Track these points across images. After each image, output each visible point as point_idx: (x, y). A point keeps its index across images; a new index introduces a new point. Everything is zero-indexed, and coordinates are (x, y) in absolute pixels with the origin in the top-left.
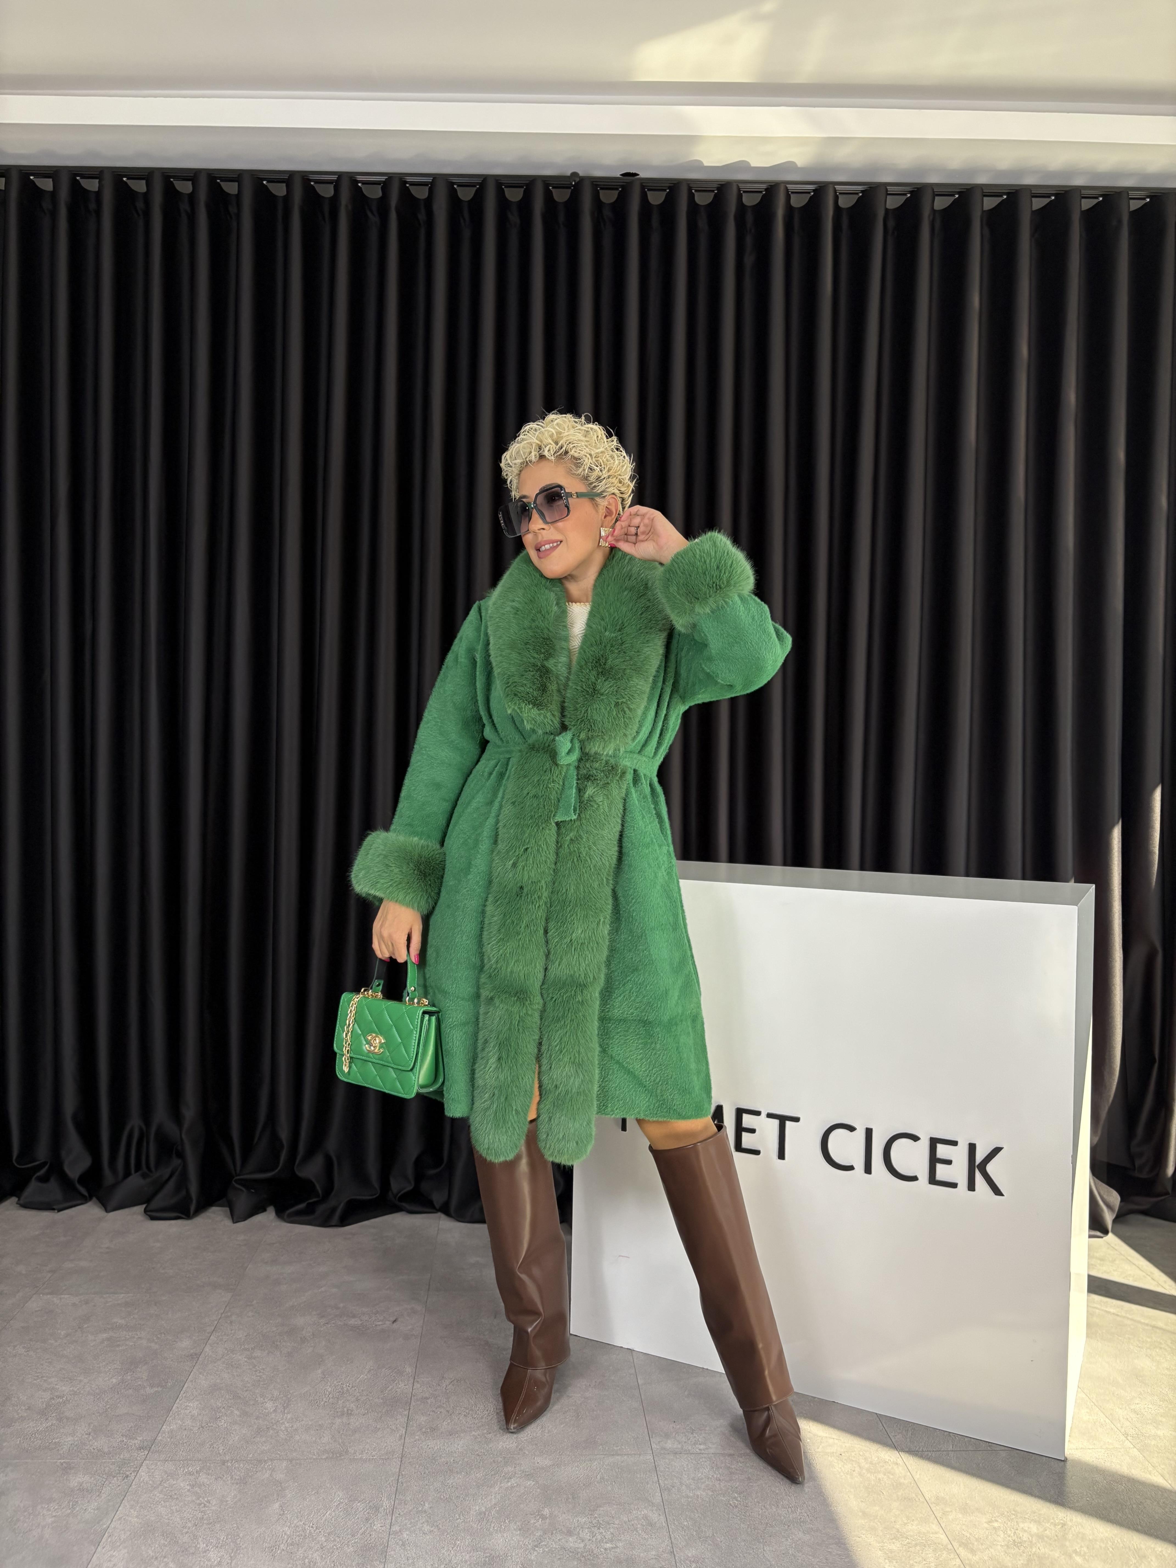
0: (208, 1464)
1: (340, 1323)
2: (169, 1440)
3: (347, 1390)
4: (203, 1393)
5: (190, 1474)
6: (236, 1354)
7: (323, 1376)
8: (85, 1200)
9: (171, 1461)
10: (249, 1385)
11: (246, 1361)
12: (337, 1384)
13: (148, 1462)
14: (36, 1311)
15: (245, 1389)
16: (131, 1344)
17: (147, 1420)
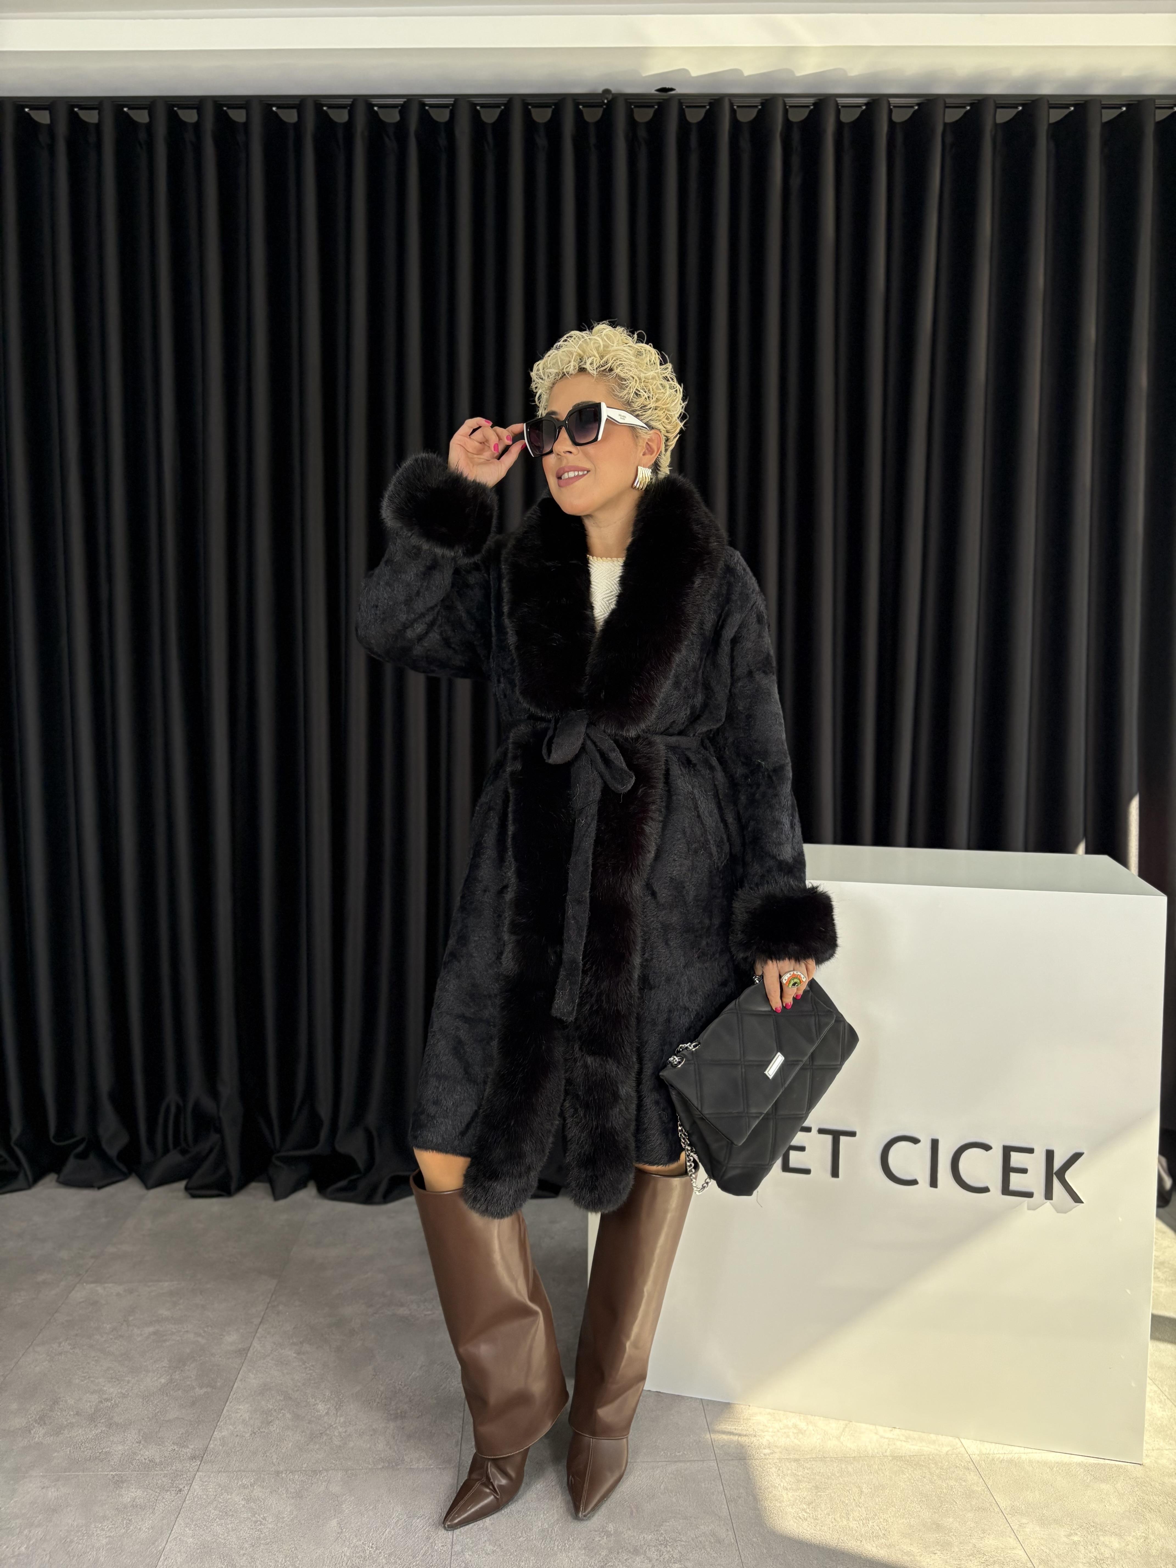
0: (262, 1475)
1: (388, 1313)
2: (221, 1448)
4: (253, 1393)
5: (244, 1487)
6: (285, 1349)
7: (374, 1374)
8: (125, 1176)
9: (224, 1472)
10: (299, 1384)
11: (295, 1357)
12: (389, 1383)
13: (201, 1473)
14: (80, 1303)
16: (178, 1338)
17: (198, 1425)
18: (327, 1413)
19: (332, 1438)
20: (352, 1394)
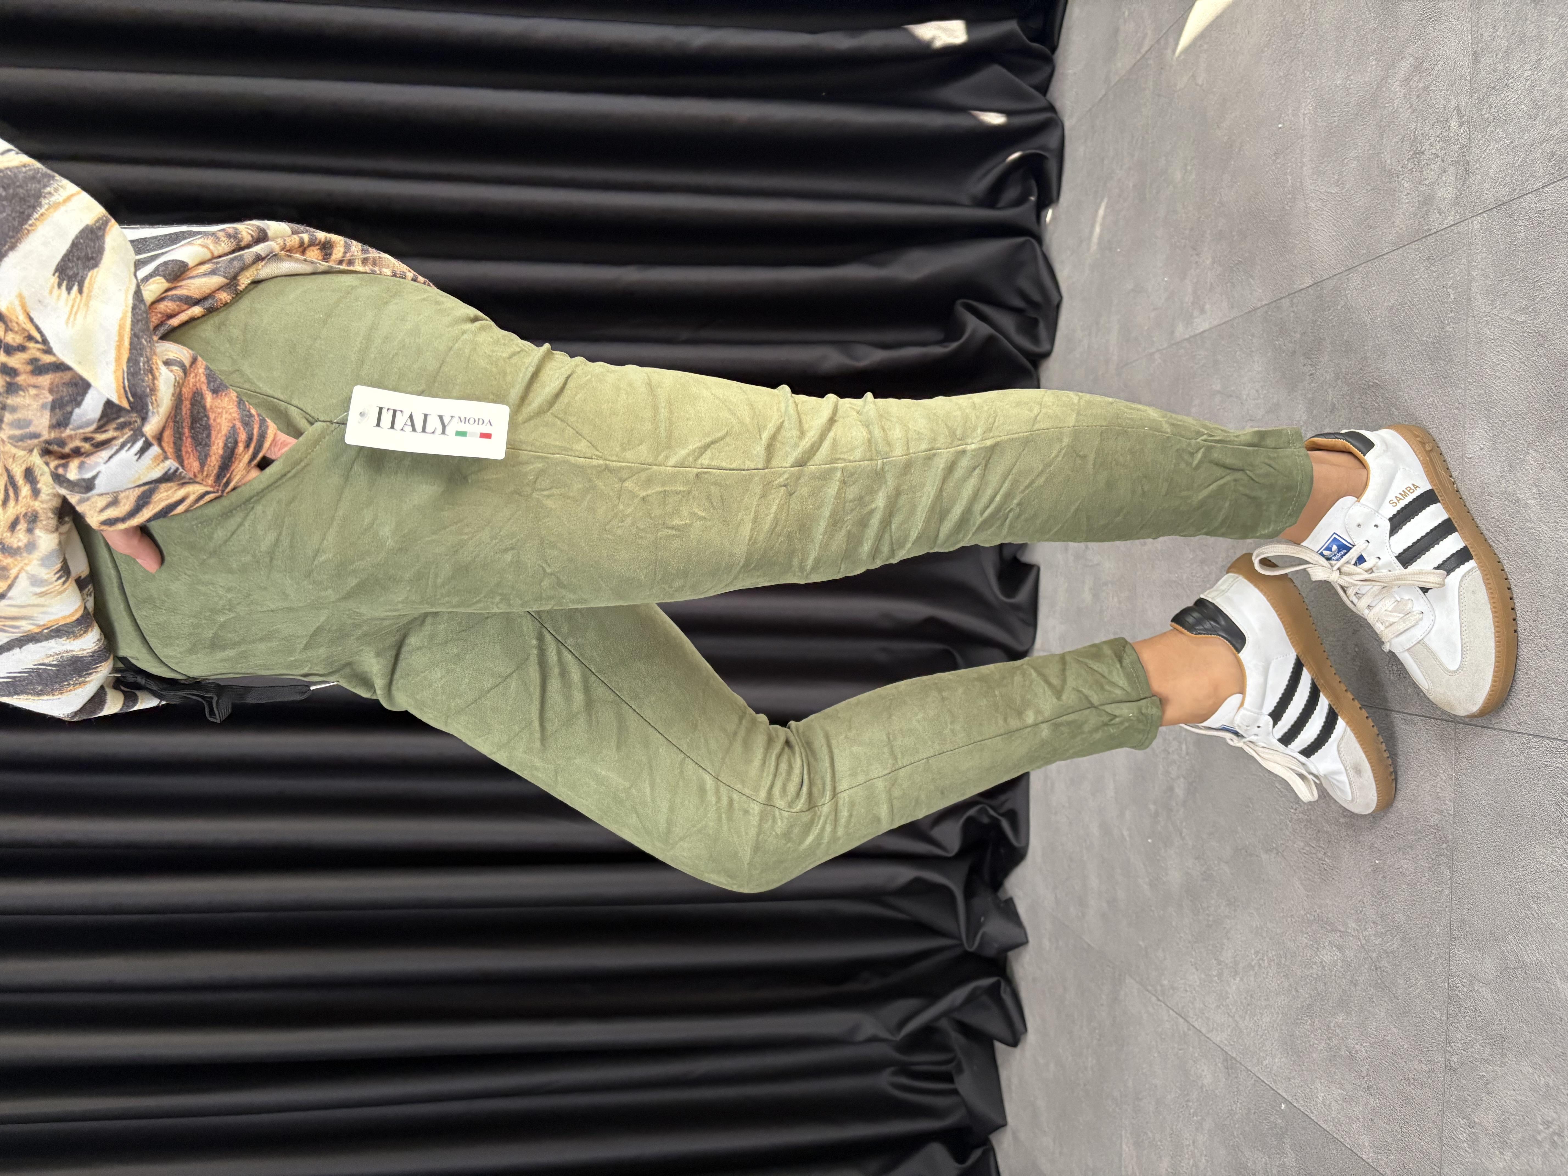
0: (1453, 1099)
1: (1181, 812)
4: (1298, 1068)
5: (1474, 1141)
6: (1227, 993)
11: (1242, 979)
15: (1294, 993)
19: (1386, 952)
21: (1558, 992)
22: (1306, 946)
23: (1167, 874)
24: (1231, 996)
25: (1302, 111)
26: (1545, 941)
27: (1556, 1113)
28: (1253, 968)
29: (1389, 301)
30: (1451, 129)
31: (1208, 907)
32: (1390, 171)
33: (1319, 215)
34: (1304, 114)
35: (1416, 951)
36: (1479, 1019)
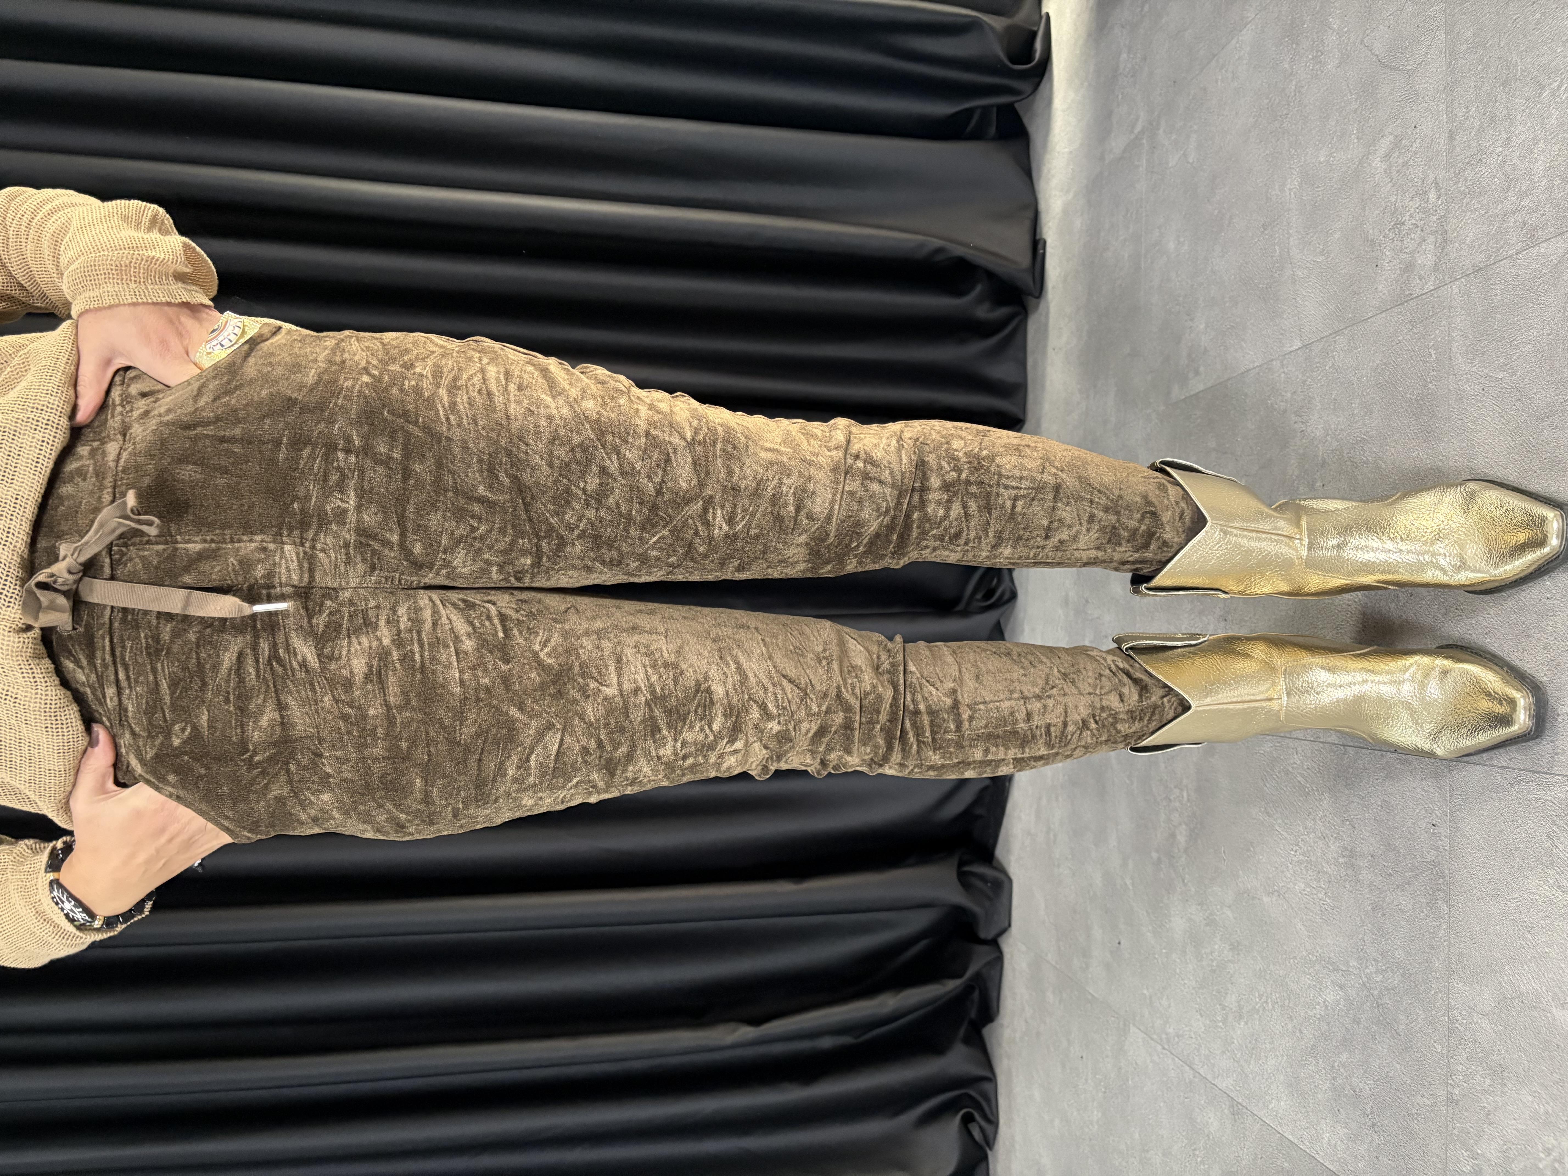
0: (1455, 1132)
1: (1183, 859)
3: (1303, 854)
4: (1303, 1110)
6: (1232, 1038)
7: (1276, 894)
11: (1246, 1023)
12: (1291, 871)
15: (1298, 1034)
18: (1342, 987)
19: (1387, 989)
20: (1309, 937)
21: (1554, 1019)
22: (1309, 987)
23: (1170, 921)
24: (1236, 1041)
25: (1288, 186)
26: (1540, 970)
27: (1556, 1140)
28: (1258, 1011)
29: (1374, 361)
30: (1430, 202)
31: (1211, 953)
32: (1372, 240)
33: (1307, 282)
34: (1290, 189)
35: (1416, 986)
36: (1478, 1050)
